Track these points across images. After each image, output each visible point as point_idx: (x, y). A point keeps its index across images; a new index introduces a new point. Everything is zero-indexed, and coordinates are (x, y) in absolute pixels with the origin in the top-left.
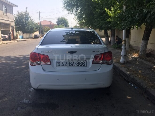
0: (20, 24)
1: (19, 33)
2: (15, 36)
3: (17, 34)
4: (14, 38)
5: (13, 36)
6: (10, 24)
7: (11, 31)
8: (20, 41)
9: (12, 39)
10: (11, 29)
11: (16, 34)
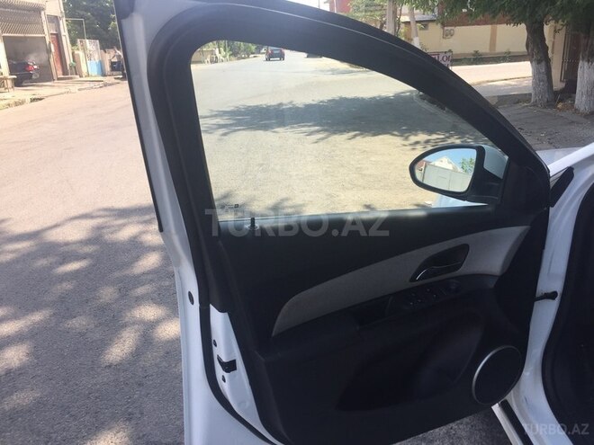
0: (87, 9)
1: (84, 49)
2: (68, 63)
3: (76, 52)
4: (65, 72)
5: (59, 66)
6: (43, 9)
7: (48, 40)
8: (92, 85)
9: (58, 79)
10: (47, 31)
11: (73, 53)
